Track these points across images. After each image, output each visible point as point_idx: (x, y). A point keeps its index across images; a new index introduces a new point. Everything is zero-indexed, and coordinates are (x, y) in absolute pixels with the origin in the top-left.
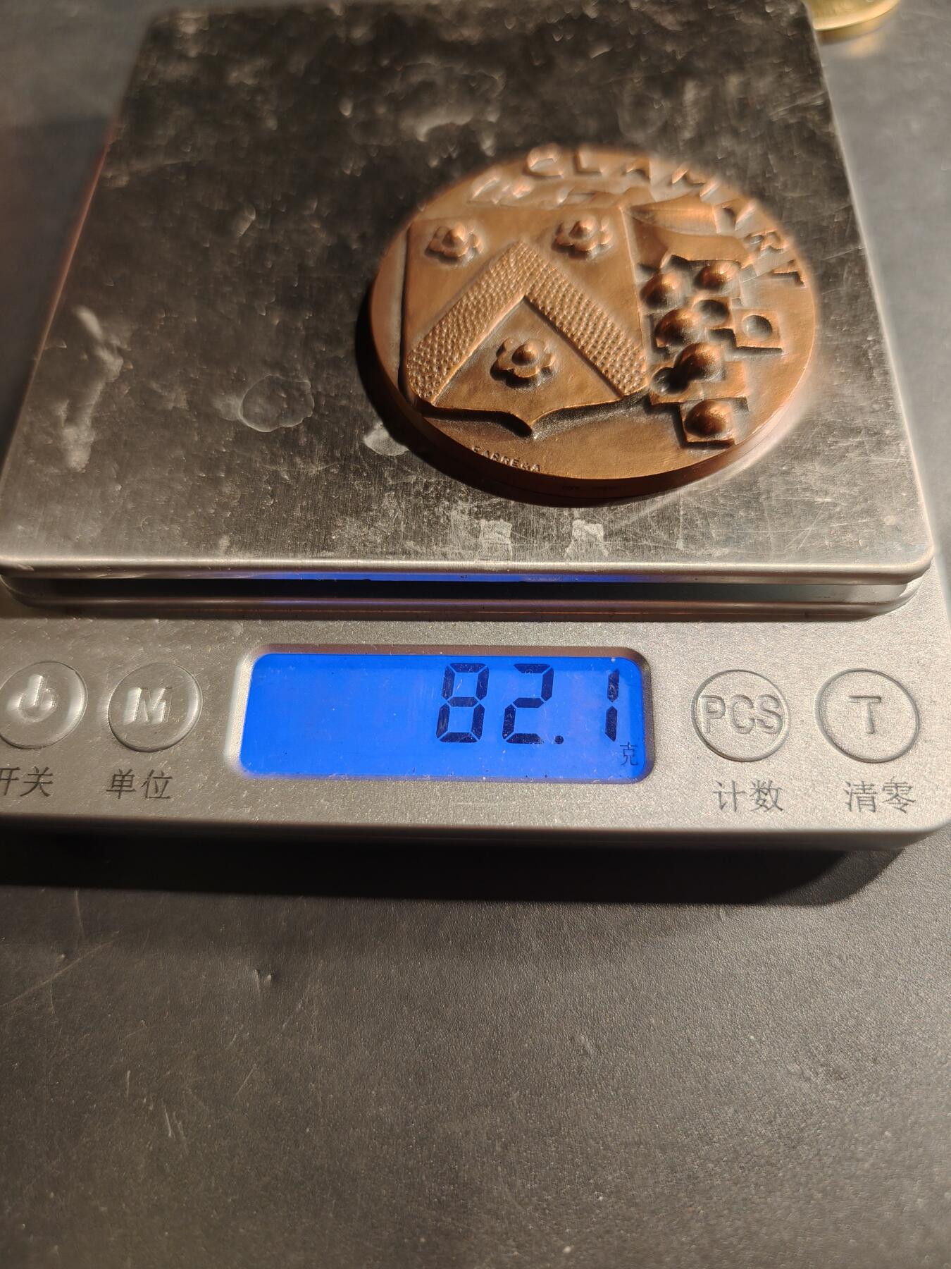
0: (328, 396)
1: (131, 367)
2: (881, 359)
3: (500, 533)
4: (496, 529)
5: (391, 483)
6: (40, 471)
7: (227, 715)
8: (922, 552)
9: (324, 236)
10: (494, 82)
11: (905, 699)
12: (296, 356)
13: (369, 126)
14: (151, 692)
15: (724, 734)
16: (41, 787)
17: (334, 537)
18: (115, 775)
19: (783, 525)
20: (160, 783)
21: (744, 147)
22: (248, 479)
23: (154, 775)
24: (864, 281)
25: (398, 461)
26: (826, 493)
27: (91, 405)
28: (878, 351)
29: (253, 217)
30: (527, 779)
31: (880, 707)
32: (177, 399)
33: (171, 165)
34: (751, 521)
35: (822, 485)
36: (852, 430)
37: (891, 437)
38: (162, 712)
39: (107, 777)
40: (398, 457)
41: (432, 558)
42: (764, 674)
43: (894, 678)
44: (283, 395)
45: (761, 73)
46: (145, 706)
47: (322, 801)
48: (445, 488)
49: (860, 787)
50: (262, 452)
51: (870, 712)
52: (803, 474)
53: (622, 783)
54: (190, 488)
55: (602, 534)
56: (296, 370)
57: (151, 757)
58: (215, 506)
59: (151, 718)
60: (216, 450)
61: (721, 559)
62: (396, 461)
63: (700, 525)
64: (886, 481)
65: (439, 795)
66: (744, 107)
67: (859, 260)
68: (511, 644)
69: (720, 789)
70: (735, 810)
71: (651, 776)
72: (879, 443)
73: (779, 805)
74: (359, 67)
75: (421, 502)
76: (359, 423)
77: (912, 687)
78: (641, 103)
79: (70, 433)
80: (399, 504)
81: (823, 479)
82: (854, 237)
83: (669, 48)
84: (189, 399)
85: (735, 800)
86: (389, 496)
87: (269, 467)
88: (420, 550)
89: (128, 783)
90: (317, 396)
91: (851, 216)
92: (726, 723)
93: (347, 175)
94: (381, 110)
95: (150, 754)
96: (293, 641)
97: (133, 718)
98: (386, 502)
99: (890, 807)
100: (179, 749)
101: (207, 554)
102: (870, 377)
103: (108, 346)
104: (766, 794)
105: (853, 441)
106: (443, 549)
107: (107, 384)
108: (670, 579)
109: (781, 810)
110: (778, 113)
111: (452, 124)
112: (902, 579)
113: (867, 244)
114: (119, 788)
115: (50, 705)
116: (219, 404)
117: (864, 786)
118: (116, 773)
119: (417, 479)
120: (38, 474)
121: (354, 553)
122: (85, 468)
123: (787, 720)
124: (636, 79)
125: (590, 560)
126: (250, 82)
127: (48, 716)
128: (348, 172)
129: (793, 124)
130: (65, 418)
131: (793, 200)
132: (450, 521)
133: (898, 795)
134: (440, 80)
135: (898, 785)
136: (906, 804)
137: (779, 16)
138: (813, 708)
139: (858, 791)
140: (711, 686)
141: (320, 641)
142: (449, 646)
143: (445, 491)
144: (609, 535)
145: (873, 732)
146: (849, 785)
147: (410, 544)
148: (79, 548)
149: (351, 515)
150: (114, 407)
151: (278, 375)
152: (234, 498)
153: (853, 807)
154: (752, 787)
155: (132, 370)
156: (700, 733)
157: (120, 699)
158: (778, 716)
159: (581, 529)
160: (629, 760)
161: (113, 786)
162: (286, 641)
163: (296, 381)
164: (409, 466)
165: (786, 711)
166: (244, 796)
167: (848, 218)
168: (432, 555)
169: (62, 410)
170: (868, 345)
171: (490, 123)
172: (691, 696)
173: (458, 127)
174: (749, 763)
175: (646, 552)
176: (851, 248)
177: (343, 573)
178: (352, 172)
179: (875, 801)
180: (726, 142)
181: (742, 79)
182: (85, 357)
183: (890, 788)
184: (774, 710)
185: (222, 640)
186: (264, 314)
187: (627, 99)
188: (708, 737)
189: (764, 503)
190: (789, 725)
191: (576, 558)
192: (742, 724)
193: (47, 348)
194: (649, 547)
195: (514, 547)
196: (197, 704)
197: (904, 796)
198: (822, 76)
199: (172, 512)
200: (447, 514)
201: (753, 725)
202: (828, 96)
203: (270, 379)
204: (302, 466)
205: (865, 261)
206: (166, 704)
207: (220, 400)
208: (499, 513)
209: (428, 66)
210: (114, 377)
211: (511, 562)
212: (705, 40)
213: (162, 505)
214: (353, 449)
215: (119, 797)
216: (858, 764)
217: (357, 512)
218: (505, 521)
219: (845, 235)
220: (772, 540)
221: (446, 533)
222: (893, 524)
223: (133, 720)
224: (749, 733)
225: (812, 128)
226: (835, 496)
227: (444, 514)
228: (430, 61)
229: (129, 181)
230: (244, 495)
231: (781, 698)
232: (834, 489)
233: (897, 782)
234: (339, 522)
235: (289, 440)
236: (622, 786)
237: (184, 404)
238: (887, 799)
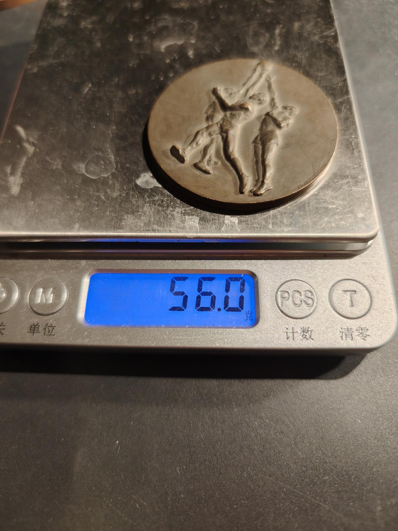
0: (121, 163)
1: (38, 151)
2: (357, 145)
3: (194, 222)
4: (192, 220)
5: (148, 200)
7: (78, 300)
8: (373, 229)
9: (120, 93)
10: (194, 26)
11: (366, 292)
12: (108, 146)
13: (140, 46)
14: (46, 290)
15: (289, 307)
16: (1, 331)
17: (123, 224)
18: (31, 326)
19: (315, 217)
20: (51, 329)
21: (301, 53)
22: (87, 199)
23: (48, 325)
24: (351, 111)
25: (151, 191)
26: (333, 204)
27: (21, 167)
28: (356, 142)
29: (90, 85)
30: (205, 327)
31: (355, 295)
32: (57, 165)
33: (56, 63)
34: (301, 216)
35: (332, 200)
36: (345, 176)
37: (361, 179)
38: (51, 299)
39: (28, 326)
40: (151, 189)
41: (165, 232)
42: (307, 282)
43: (361, 282)
44: (102, 163)
45: (308, 21)
46: (44, 295)
47: (119, 336)
48: (171, 202)
49: (346, 329)
50: (93, 187)
51: (351, 297)
52: (324, 195)
53: (245, 328)
54: (63, 203)
55: (237, 221)
56: (108, 152)
57: (47, 317)
58: (73, 211)
59: (46, 301)
60: (74, 187)
61: (287, 232)
62: (150, 191)
63: (279, 218)
64: (359, 198)
65: (168, 333)
66: (301, 37)
67: (349, 103)
68: (199, 268)
69: (287, 331)
70: (293, 340)
71: (257, 325)
72: (356, 182)
73: (312, 338)
74: (136, 20)
75: (160, 209)
76: (134, 174)
77: (369, 286)
78: (256, 35)
79: (12, 179)
80: (151, 209)
81: (332, 198)
82: (347, 92)
83: (269, 11)
84: (62, 164)
85: (293, 335)
86: (147, 206)
87: (96, 193)
88: (160, 229)
89: (37, 329)
90: (117, 163)
91: (346, 83)
92: (290, 302)
93: (130, 66)
94: (146, 38)
95: (46, 316)
96: (107, 268)
98: (145, 209)
99: (359, 338)
100: (59, 314)
101: (69, 231)
102: (353, 153)
103: (28, 141)
104: (306, 333)
105: (345, 181)
106: (170, 229)
107: (27, 158)
108: (266, 241)
109: (313, 339)
110: (315, 38)
111: (175, 44)
112: (365, 240)
113: (352, 96)
114: (33, 331)
115: (4, 295)
116: (75, 167)
117: (348, 329)
119: (159, 198)
121: (131, 230)
122: (18, 194)
123: (316, 301)
124: (255, 24)
125: (232, 233)
126: (90, 26)
127: (3, 300)
128: (131, 65)
129: (321, 43)
130: (10, 173)
131: (321, 76)
132: (173, 216)
133: (362, 333)
134: (170, 25)
135: (363, 328)
136: (365, 337)
138: (327, 296)
139: (345, 331)
140: (283, 286)
141: (118, 268)
142: (173, 269)
143: (171, 204)
144: (240, 222)
145: (352, 306)
146: (342, 329)
147: (155, 227)
148: (15, 229)
149: (130, 214)
150: (31, 168)
151: (100, 154)
152: (81, 207)
153: (343, 338)
154: (301, 330)
156: (279, 307)
157: (34, 293)
158: (312, 300)
159: (228, 220)
160: (249, 318)
161: (31, 330)
162: (103, 268)
163: (108, 156)
164: (155, 193)
165: (315, 297)
166: (86, 334)
167: (345, 84)
168: (165, 231)
169: (8, 170)
170: (352, 139)
171: (192, 44)
172: (276, 291)
173: (178, 45)
174: (299, 320)
175: (256, 229)
176: (346, 97)
177: (127, 239)
178: (133, 66)
179: (353, 336)
180: (293, 51)
181: (300, 24)
182: (19, 146)
183: (359, 330)
184: (310, 297)
185: (77, 268)
186: (95, 127)
187: (251, 33)
188: (282, 308)
189: (307, 208)
190: (317, 303)
191: (226, 232)
192: (296, 303)
193: (2, 143)
194: (257, 227)
195: (200, 228)
196: (66, 294)
197: (365, 333)
198: (334, 22)
199: (55, 213)
200: (171, 213)
201: (302, 303)
202: (337, 31)
203: (97, 155)
204: (110, 193)
205: (351, 103)
206: (53, 295)
207: (76, 165)
208: (194, 213)
209: (166, 19)
210: (31, 155)
211: (198, 234)
212: (284, 7)
213: (51, 210)
214: (131, 186)
215: (33, 335)
216: (346, 319)
217: (133, 213)
218: (196, 216)
219: (343, 92)
220: (310, 224)
221: (171, 222)
222: (362, 217)
223: (39, 302)
224: (299, 306)
225: (330, 45)
226: (337, 205)
227: (170, 213)
228: (166, 17)
229: (38, 70)
230: (86, 206)
231: (313, 291)
232: (337, 202)
233: (362, 327)
234: (125, 217)
235: (104, 182)
236: (246, 329)
237: (60, 167)
238: (358, 334)
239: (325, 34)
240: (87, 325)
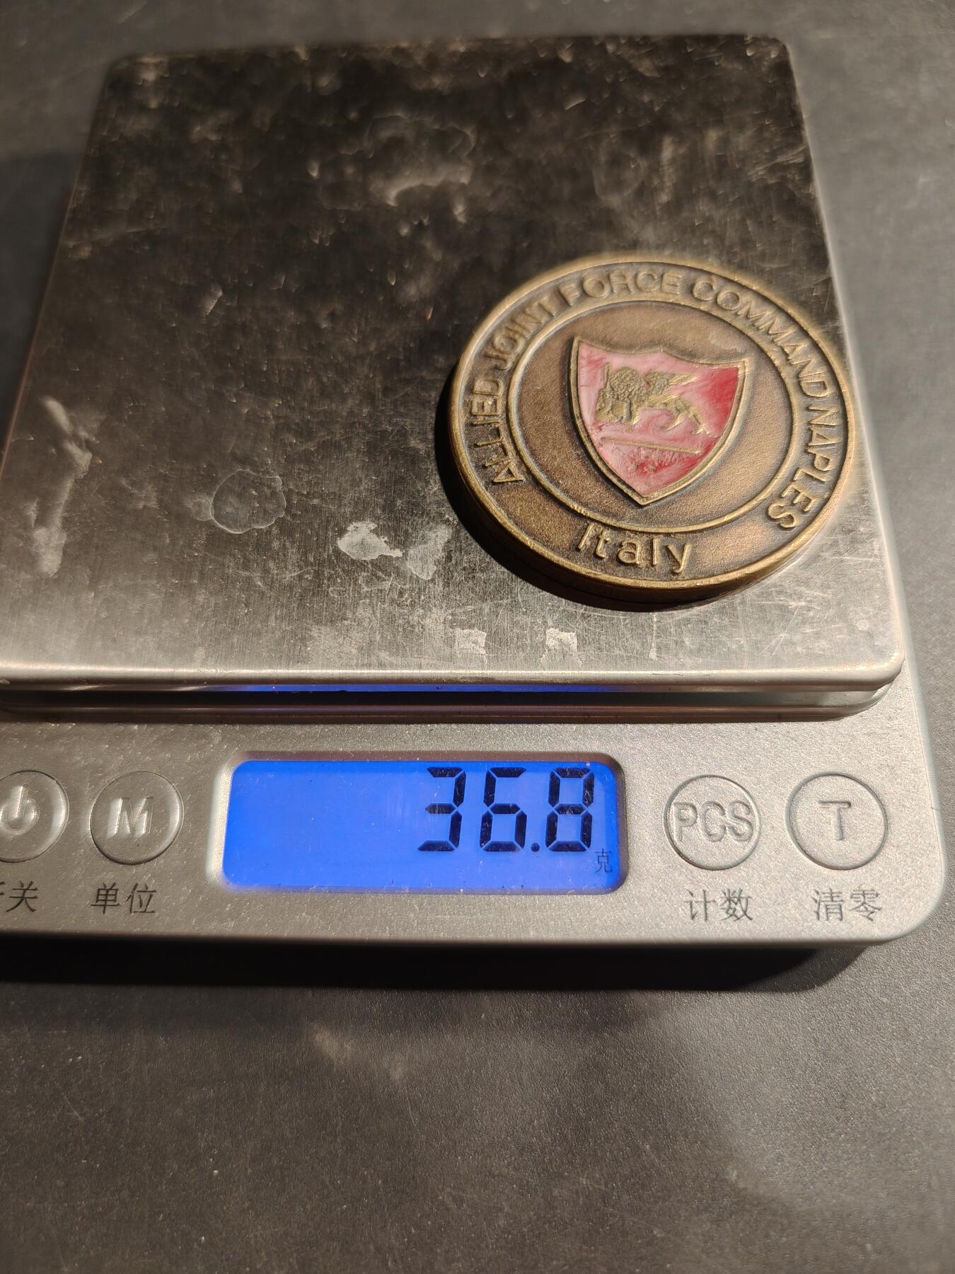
0: (299, 494)
1: (100, 462)
3: (475, 642)
4: (471, 638)
5: (366, 589)
6: (12, 576)
7: (208, 825)
8: (892, 655)
9: (293, 313)
10: (466, 137)
11: (874, 804)
12: (266, 449)
13: (338, 190)
14: (132, 803)
15: (696, 841)
16: (27, 903)
17: (309, 649)
18: (99, 890)
19: (758, 631)
20: (145, 897)
21: (722, 212)
22: (221, 586)
23: (139, 889)
25: (372, 567)
26: (800, 596)
27: (61, 504)
29: (220, 294)
30: (503, 891)
31: (849, 814)
32: (147, 498)
33: (134, 233)
34: (725, 627)
35: (797, 588)
37: (865, 534)
38: (144, 824)
39: (90, 893)
40: (372, 561)
42: (736, 781)
43: (863, 780)
44: (254, 493)
45: (741, 127)
46: (126, 816)
47: (304, 914)
48: (419, 595)
49: (828, 895)
50: (234, 556)
51: (840, 818)
53: (597, 893)
54: (163, 595)
55: (576, 643)
56: (267, 464)
57: (134, 870)
58: (188, 615)
59: (132, 830)
60: (189, 555)
61: (693, 667)
62: (370, 566)
63: (673, 632)
64: (860, 582)
65: (417, 908)
66: (723, 167)
67: (837, 339)
68: (487, 749)
69: (689, 898)
70: (706, 920)
71: (624, 886)
72: (853, 541)
73: (748, 915)
74: (326, 122)
75: (396, 610)
76: (332, 526)
77: (880, 791)
78: (616, 162)
79: (40, 534)
80: (374, 613)
81: (797, 581)
82: (833, 314)
83: (646, 99)
84: (160, 497)
85: (706, 909)
86: (364, 603)
87: (242, 572)
88: (395, 662)
89: (113, 898)
90: (289, 494)
91: (830, 290)
92: (698, 833)
93: (316, 244)
94: (350, 170)
95: (133, 867)
96: (271, 748)
97: (115, 831)
98: (360, 612)
99: (857, 914)
100: (162, 861)
101: (182, 665)
103: (75, 438)
104: (736, 904)
105: (827, 539)
106: (418, 659)
107: (76, 481)
108: (643, 690)
109: (751, 919)
110: (757, 173)
111: (422, 185)
112: (871, 685)
113: (845, 321)
114: (104, 903)
115: (33, 815)
116: (189, 504)
117: (832, 893)
118: (100, 888)
119: (391, 585)
120: (10, 580)
121: (329, 663)
122: (57, 573)
123: (757, 829)
124: (612, 134)
125: (564, 669)
126: (213, 137)
127: (31, 828)
128: (317, 241)
129: (772, 185)
130: (35, 519)
131: (771, 272)
132: (425, 630)
133: (865, 903)
134: (409, 134)
135: (865, 892)
136: (872, 913)
137: (760, 59)
138: (784, 815)
139: (825, 899)
140: (684, 792)
141: (298, 749)
142: (425, 752)
143: (419, 598)
144: (582, 641)
145: (842, 838)
146: (818, 893)
147: (384, 656)
148: (54, 659)
149: (326, 625)
150: (84, 507)
151: (248, 470)
152: (208, 607)
153: (821, 914)
154: (723, 895)
155: (100, 464)
156: (672, 842)
157: (102, 811)
158: (750, 823)
159: (554, 638)
160: (603, 869)
161: (97, 901)
162: (264, 749)
163: (267, 476)
164: (383, 572)
165: (757, 819)
166: (228, 909)
167: (828, 291)
168: (408, 666)
169: (32, 510)
171: (463, 185)
172: (665, 802)
173: (429, 189)
174: (718, 872)
175: (619, 661)
176: (830, 325)
177: (318, 685)
178: (320, 241)
179: (843, 910)
180: (703, 206)
181: (721, 133)
182: (53, 450)
183: (858, 896)
184: (743, 815)
185: (200, 748)
186: (234, 402)
187: (603, 158)
188: (678, 844)
189: (739, 608)
190: (760, 834)
191: (550, 668)
192: (713, 832)
193: (13, 440)
194: (623, 656)
195: (488, 657)
196: (178, 813)
197: (872, 904)
198: (803, 129)
199: (146, 621)
200: (422, 623)
201: (725, 833)
202: (809, 152)
203: (239, 473)
204: (276, 572)
205: (843, 339)
206: (148, 816)
207: (191, 498)
208: (473, 621)
209: (398, 119)
210: (83, 472)
211: (485, 672)
212: (683, 88)
213: (136, 614)
214: (326, 553)
215: (104, 912)
216: (826, 871)
217: (332, 621)
218: (479, 630)
219: (823, 311)
220: (746, 648)
221: (421, 643)
222: (865, 629)
223: (115, 832)
224: (720, 840)
225: (792, 189)
226: (808, 599)
227: (419, 623)
228: (400, 114)
229: (92, 252)
230: (218, 603)
231: (752, 804)
232: (807, 592)
233: (864, 889)
234: (315, 633)
235: (261, 544)
236: (597, 896)
237: (155, 503)
238: (854, 907)
239: (781, 159)
240: (232, 888)
